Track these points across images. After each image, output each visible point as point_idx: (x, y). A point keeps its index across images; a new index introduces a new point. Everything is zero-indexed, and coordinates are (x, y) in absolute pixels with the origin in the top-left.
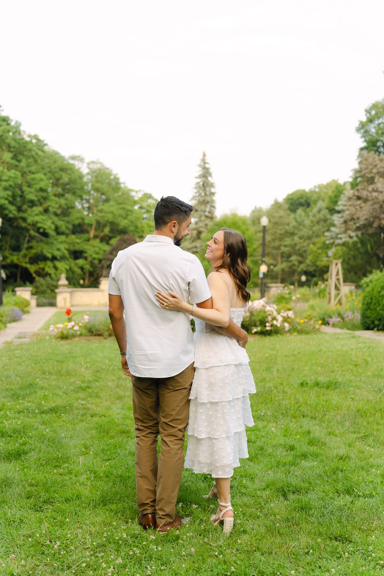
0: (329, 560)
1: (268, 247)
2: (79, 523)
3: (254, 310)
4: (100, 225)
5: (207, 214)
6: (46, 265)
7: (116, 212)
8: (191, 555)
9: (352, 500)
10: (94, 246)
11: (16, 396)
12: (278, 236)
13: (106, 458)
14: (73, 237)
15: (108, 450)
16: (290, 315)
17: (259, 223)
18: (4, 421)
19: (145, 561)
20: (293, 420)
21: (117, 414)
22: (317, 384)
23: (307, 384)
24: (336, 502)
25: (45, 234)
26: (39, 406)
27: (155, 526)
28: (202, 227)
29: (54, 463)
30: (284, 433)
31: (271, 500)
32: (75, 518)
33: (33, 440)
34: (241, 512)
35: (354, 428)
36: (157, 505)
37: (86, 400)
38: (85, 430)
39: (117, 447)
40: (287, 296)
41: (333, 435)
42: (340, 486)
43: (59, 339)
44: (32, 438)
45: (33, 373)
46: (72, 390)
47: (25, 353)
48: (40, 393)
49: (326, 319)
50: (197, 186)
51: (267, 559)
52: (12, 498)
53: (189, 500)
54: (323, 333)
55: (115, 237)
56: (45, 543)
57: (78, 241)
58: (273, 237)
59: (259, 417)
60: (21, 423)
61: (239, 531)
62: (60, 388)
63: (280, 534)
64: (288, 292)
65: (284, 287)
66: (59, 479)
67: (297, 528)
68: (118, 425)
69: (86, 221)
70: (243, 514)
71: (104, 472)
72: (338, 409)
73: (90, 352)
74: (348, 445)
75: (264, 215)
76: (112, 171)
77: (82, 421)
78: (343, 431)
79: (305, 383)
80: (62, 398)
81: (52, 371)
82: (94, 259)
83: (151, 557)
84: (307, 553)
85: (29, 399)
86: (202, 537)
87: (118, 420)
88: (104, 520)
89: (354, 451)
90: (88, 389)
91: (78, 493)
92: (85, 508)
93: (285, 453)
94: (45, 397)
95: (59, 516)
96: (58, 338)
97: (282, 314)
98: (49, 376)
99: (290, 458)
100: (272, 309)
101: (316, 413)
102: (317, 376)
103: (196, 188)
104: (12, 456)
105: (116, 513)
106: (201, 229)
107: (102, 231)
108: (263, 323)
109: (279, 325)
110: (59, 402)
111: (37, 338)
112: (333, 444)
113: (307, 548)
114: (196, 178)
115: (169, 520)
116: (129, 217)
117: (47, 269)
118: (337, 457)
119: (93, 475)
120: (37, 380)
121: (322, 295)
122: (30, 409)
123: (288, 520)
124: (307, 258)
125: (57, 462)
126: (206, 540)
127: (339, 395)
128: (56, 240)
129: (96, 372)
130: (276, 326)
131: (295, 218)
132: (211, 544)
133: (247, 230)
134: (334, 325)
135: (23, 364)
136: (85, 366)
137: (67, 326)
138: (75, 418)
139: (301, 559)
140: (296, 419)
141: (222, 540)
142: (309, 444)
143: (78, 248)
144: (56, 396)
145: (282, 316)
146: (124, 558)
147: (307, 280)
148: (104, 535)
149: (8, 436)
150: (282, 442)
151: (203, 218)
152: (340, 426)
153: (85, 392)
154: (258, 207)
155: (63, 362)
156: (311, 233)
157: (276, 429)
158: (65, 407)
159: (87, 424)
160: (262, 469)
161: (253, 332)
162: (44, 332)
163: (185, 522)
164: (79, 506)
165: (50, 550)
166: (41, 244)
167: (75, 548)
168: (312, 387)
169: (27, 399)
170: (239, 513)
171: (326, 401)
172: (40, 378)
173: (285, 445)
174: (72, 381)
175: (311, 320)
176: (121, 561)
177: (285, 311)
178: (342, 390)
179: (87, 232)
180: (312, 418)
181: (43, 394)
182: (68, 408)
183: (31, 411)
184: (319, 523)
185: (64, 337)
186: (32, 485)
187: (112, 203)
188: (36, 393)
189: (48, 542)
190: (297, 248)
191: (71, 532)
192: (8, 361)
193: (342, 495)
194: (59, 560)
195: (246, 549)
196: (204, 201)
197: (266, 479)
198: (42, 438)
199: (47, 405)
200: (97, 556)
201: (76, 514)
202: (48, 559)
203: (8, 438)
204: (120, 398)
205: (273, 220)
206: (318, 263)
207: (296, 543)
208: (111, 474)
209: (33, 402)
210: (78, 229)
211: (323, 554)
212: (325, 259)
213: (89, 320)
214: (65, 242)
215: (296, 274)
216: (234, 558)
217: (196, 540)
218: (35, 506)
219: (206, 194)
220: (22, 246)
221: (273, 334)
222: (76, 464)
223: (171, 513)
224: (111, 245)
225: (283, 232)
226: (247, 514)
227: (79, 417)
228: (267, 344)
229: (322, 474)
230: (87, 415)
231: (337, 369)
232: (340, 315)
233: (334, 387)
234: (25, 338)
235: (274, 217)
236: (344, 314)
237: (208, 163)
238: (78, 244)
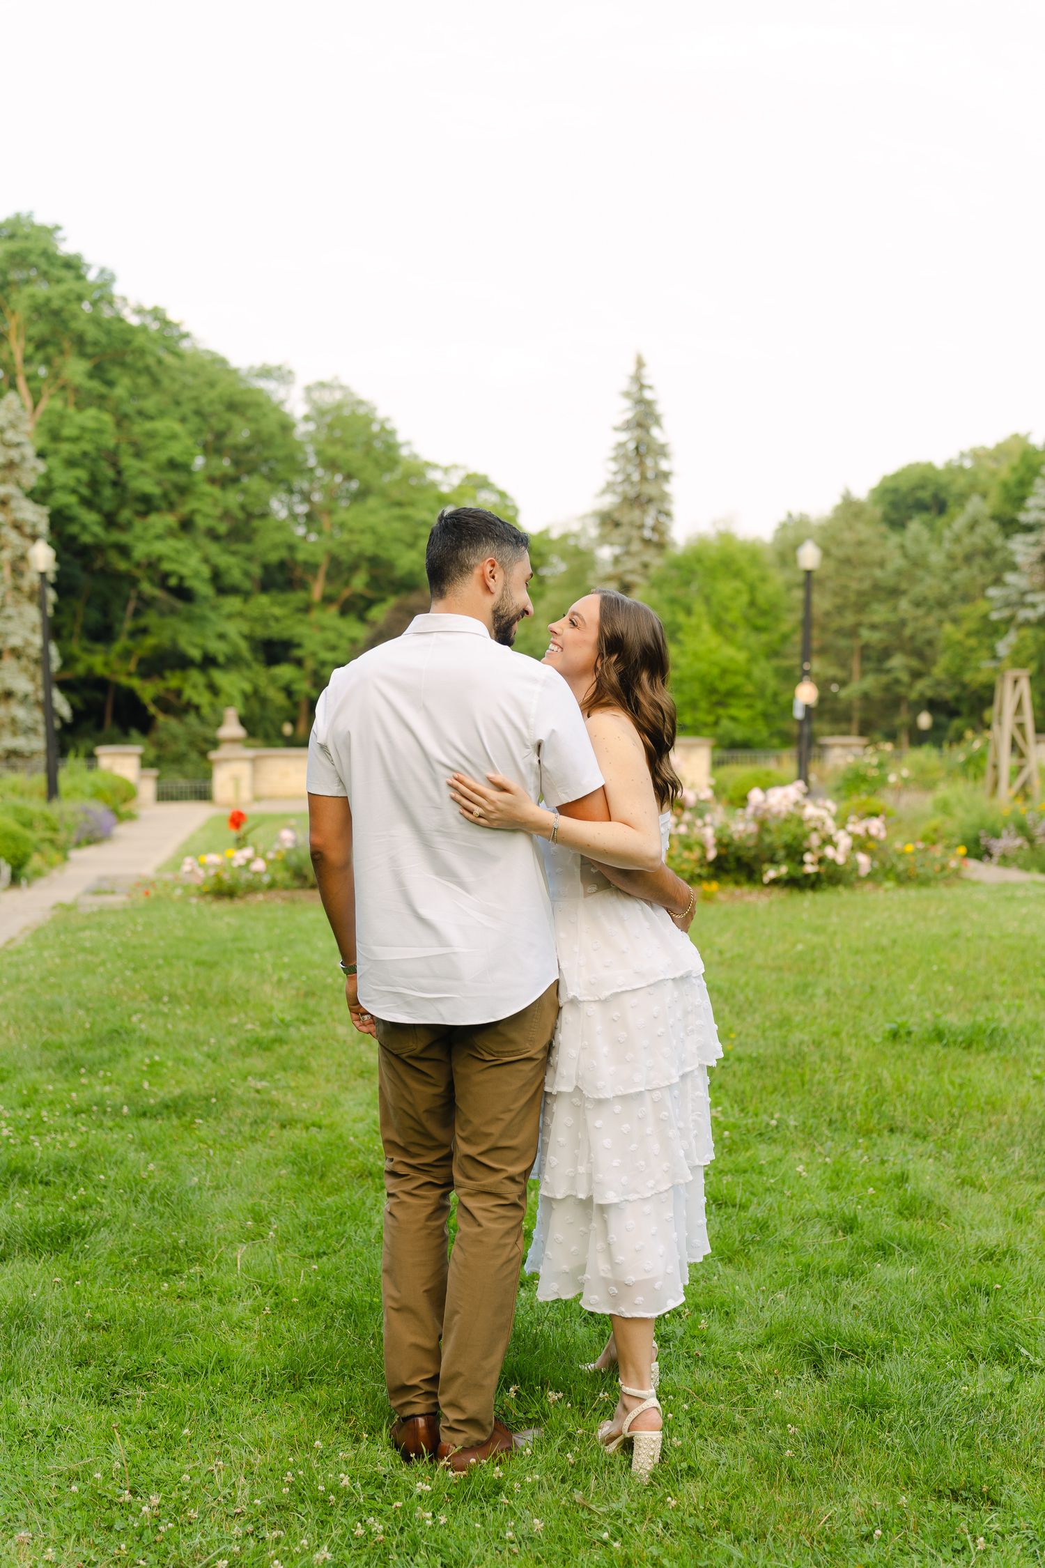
0: (928, 1560)
1: (824, 629)
2: (220, 1441)
3: (768, 816)
4: (339, 569)
5: (647, 533)
6: (185, 680)
7: (382, 529)
8: (532, 1540)
9: (1010, 1379)
10: (322, 628)
11: (72, 1065)
12: (853, 597)
13: (312, 1249)
14: (264, 600)
15: (319, 1227)
16: (873, 831)
17: (795, 561)
18: (32, 1137)
19: (399, 1555)
20: (860, 1141)
21: (354, 1121)
22: (939, 1035)
23: (909, 1033)
24: (965, 1384)
25: (184, 593)
26: (135, 1095)
27: (436, 1451)
28: (632, 572)
29: (163, 1263)
30: (831, 1180)
31: (776, 1378)
32: (209, 1427)
33: (108, 1193)
34: (687, 1412)
35: (1035, 1166)
36: (442, 1393)
37: (269, 1078)
38: (259, 1165)
39: (345, 1219)
40: (874, 773)
41: (973, 1185)
42: (979, 1340)
43: (209, 898)
44: (105, 1187)
45: (125, 998)
46: (232, 1050)
47: (109, 937)
48: (141, 1057)
49: (983, 842)
50: (620, 454)
51: (749, 1554)
52: (33, 1364)
53: (537, 1376)
54: (969, 881)
55: (383, 600)
56: (119, 1496)
57: (277, 611)
58: (838, 601)
59: (763, 1131)
60: (80, 1146)
61: (674, 1468)
62: (198, 1043)
63: (793, 1480)
64: (875, 761)
65: (865, 746)
66: (173, 1309)
67: (845, 1463)
68: (353, 1152)
69: (301, 556)
70: (692, 1420)
71: (303, 1291)
72: (994, 1108)
73: (292, 937)
74: (1015, 1218)
75: (809, 537)
76: (375, 409)
77: (253, 1139)
78: (1003, 1173)
79: (902, 1032)
80: (201, 1072)
81: (180, 992)
82: (321, 664)
83: (415, 1544)
84: (868, 1537)
85: (109, 1074)
86: (567, 1486)
87: (356, 1137)
88: (291, 1433)
89: (1029, 1235)
90: (276, 1046)
91: (223, 1352)
92: (242, 1396)
93: (828, 1240)
94: (154, 1070)
95: (165, 1419)
96: (207, 893)
97: (850, 827)
98: (170, 1006)
99: (842, 1256)
100: (823, 813)
101: (930, 1120)
102: (938, 1011)
103: (615, 459)
104: (43, 1242)
105: (330, 1411)
106: (630, 578)
107: (347, 584)
108: (795, 853)
109: (840, 859)
110: (194, 1083)
111: (147, 893)
112: (971, 1213)
113: (869, 1521)
114: (616, 429)
115: (477, 1436)
117: (189, 693)
118: (977, 1252)
119: (270, 1301)
120: (135, 1019)
121: (971, 770)
122: (108, 1102)
123: (819, 1439)
124: (934, 663)
125: (172, 1259)
126: (578, 1495)
127: (1000, 1068)
128: (215, 608)
129: (307, 995)
130: (833, 862)
131: (902, 547)
132: (593, 1507)
133: (763, 579)
134: (1005, 860)
135: (101, 970)
136: (275, 978)
137: (232, 859)
138: (232, 1131)
139: (848, 1555)
140: (871, 1139)
141: (625, 1497)
142: (901, 1213)
143: (276, 631)
144: (185, 1065)
145: (850, 834)
146: (339, 1545)
147: (936, 726)
148: (286, 1479)
149: (41, 1182)
150: (822, 1207)
151: (636, 546)
152: (994, 1159)
153: (268, 1054)
154: (795, 513)
155: (211, 965)
156: (946, 588)
157: (810, 1167)
158: (207, 1099)
159: (267, 1150)
160: (758, 1287)
161: (766, 879)
162: (168, 876)
163: (521, 1443)
164: (222, 1390)
165: (131, 1518)
166: (173, 622)
167: (201, 1512)
168: (924, 1045)
169: (101, 1073)
170: (681, 1416)
171: (961, 1086)
172: (143, 1012)
173: (830, 1217)
174: (235, 1021)
175: (934, 843)
176: (329, 1556)
177: (862, 818)
178: (1010, 1052)
179: (303, 585)
180: (916, 1135)
181: (147, 1061)
182: (214, 1100)
183: (109, 1109)
184: (909, 1449)
185: (224, 891)
186: (92, 1327)
187: (372, 502)
188: (127, 1055)
189: (127, 1497)
190: (908, 632)
191: (195, 1468)
192: (57, 961)
193: (981, 1366)
194: (153, 1548)
195: (690, 1522)
196: (638, 497)
197: (767, 1315)
198: (134, 1188)
199: (155, 1093)
200: (263, 1539)
201: (213, 1412)
202: (123, 1546)
203: (40, 1187)
204: (368, 1072)
205: (837, 552)
206: (968, 677)
207: (838, 1509)
208: (323, 1298)
209: (118, 1084)
210: (280, 578)
211: (912, 1541)
212: (987, 665)
213: (295, 842)
214: (241, 615)
215: (904, 708)
216: (655, 1551)
217: (550, 1493)
218: (97, 1388)
219: (644, 478)
220: (117, 626)
221: (825, 885)
222: (225, 1268)
223: (480, 1417)
224: (372, 624)
225: (866, 585)
226: (704, 1420)
227: (246, 1129)
228: (805, 916)
229: (930, 1303)
230: (269, 1121)
231: (999, 990)
232: (1022, 829)
233: (986, 1043)
234: (113, 892)
235: (840, 544)
236: (1035, 826)
237: (650, 387)
238: (277, 619)
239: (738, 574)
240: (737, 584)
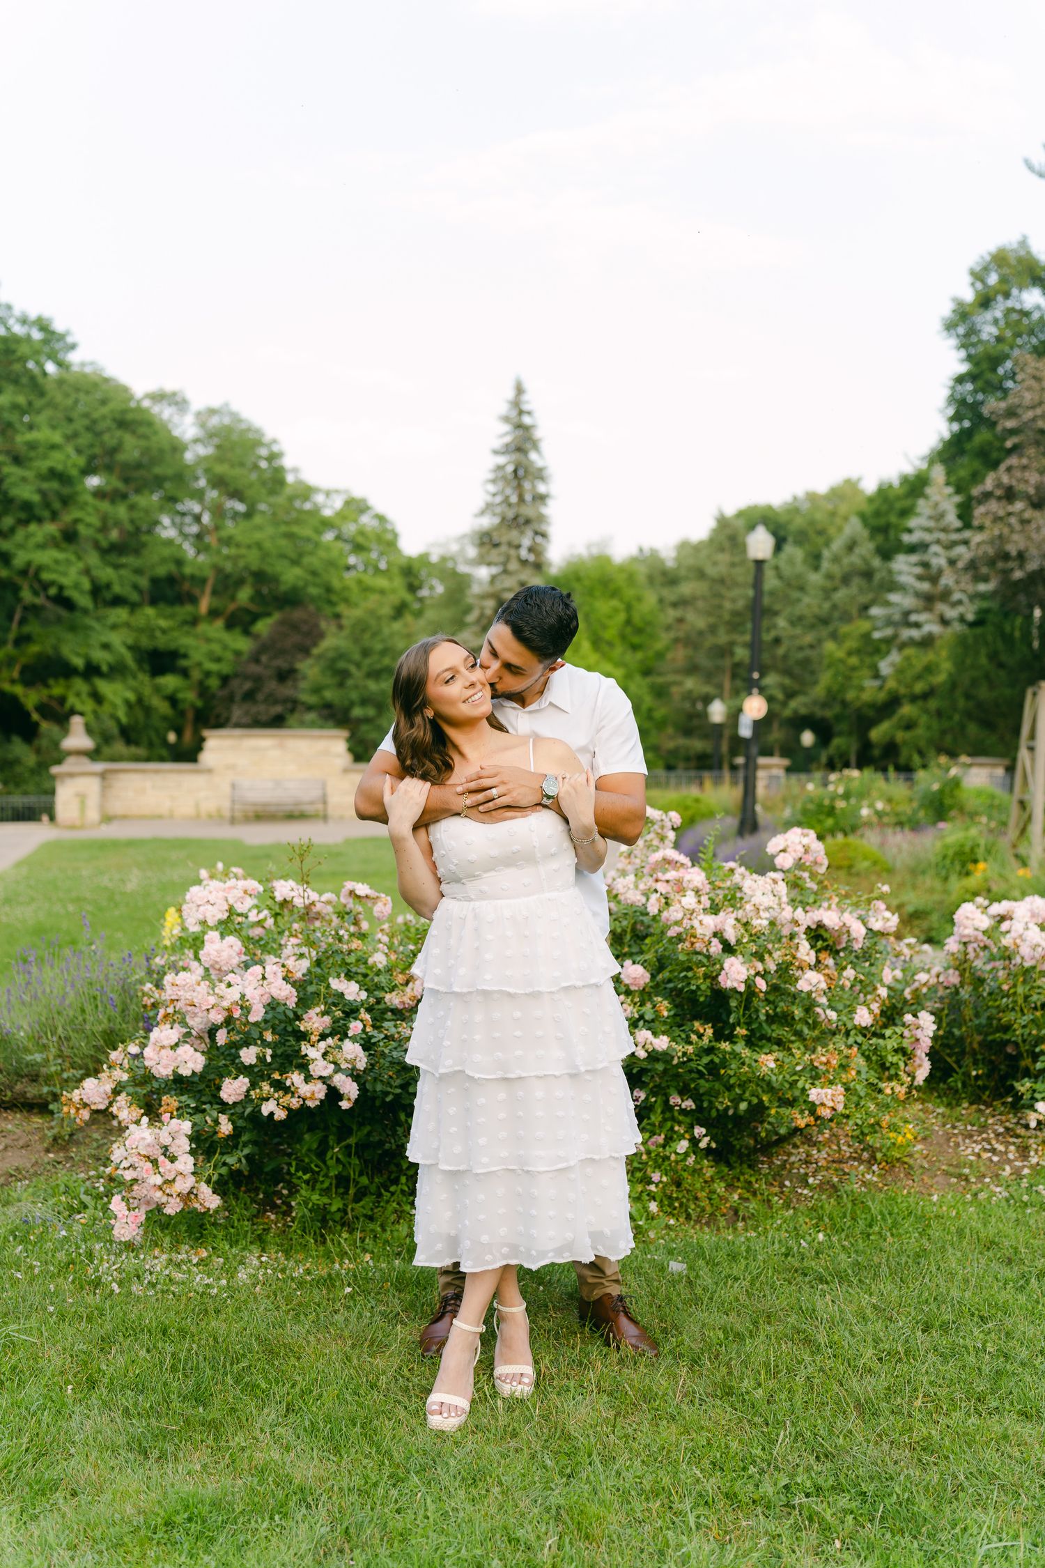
1: (697, 647)
4: (225, 583)
5: (524, 553)
6: (68, 687)
7: (268, 545)
10: (208, 640)
12: (727, 617)
14: (150, 611)
25: (65, 603)
50: (498, 476)
55: (268, 614)
57: (163, 623)
58: (712, 620)
69: (188, 570)
82: (208, 674)
103: (494, 481)
107: (233, 598)
114: (496, 452)
116: (306, 560)
117: (72, 701)
128: (96, 619)
131: (777, 568)
133: (639, 599)
143: (162, 642)
147: (819, 746)
151: (513, 566)
156: (826, 607)
166: (56, 630)
179: (189, 599)
187: (260, 521)
196: (515, 518)
205: (713, 573)
206: (850, 696)
210: (169, 592)
214: (126, 625)
219: (521, 499)
220: (3, 635)
224: (256, 637)
225: (738, 606)
237: (529, 413)
238: (164, 631)
239: (615, 594)
240: (615, 603)
